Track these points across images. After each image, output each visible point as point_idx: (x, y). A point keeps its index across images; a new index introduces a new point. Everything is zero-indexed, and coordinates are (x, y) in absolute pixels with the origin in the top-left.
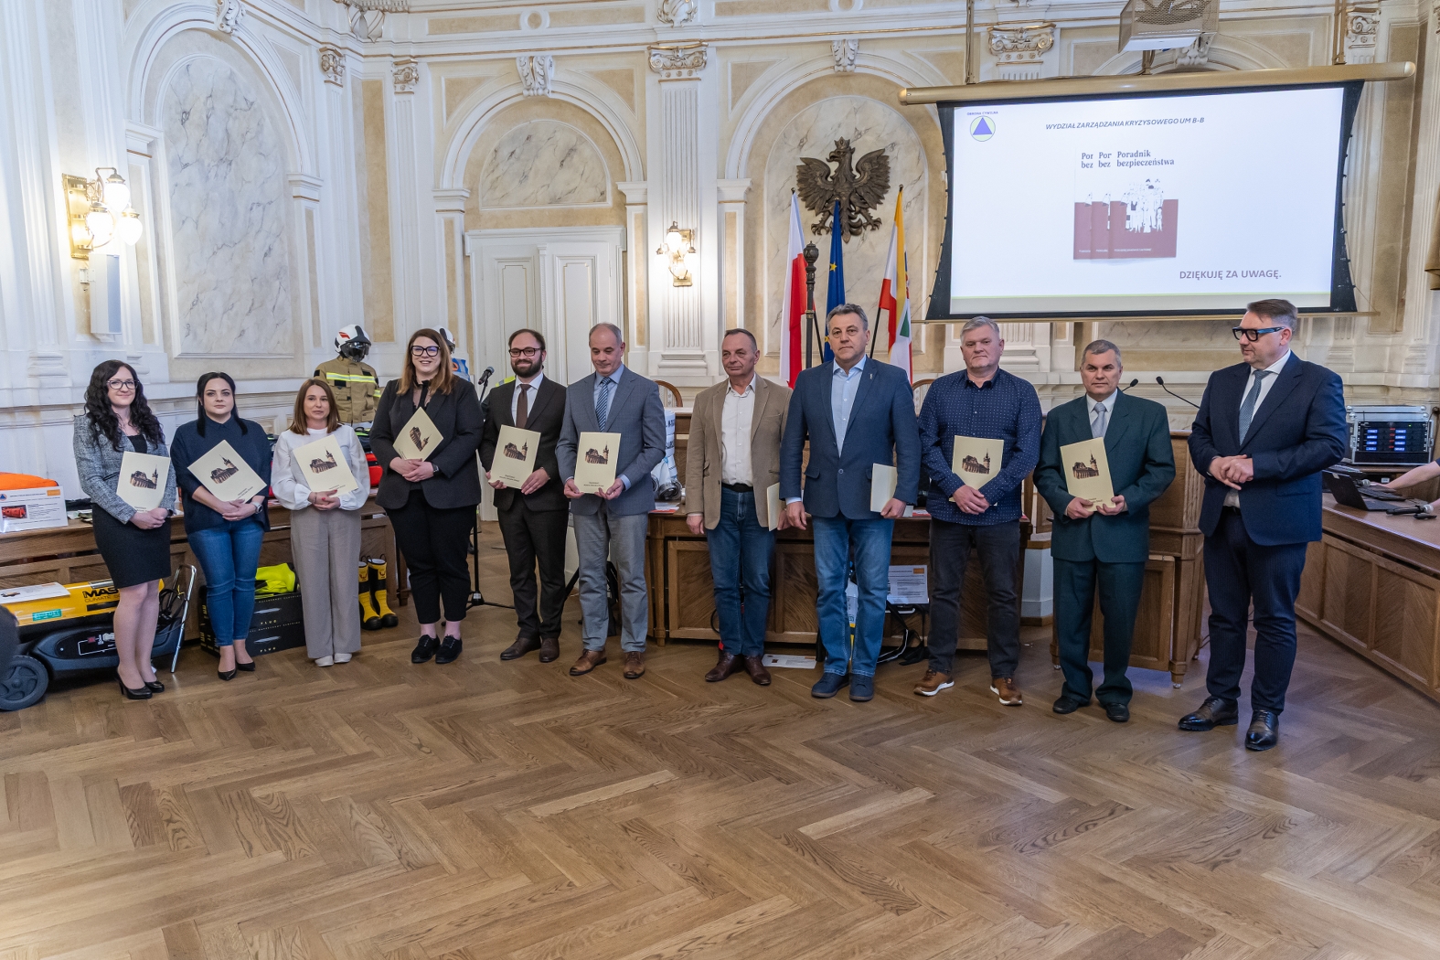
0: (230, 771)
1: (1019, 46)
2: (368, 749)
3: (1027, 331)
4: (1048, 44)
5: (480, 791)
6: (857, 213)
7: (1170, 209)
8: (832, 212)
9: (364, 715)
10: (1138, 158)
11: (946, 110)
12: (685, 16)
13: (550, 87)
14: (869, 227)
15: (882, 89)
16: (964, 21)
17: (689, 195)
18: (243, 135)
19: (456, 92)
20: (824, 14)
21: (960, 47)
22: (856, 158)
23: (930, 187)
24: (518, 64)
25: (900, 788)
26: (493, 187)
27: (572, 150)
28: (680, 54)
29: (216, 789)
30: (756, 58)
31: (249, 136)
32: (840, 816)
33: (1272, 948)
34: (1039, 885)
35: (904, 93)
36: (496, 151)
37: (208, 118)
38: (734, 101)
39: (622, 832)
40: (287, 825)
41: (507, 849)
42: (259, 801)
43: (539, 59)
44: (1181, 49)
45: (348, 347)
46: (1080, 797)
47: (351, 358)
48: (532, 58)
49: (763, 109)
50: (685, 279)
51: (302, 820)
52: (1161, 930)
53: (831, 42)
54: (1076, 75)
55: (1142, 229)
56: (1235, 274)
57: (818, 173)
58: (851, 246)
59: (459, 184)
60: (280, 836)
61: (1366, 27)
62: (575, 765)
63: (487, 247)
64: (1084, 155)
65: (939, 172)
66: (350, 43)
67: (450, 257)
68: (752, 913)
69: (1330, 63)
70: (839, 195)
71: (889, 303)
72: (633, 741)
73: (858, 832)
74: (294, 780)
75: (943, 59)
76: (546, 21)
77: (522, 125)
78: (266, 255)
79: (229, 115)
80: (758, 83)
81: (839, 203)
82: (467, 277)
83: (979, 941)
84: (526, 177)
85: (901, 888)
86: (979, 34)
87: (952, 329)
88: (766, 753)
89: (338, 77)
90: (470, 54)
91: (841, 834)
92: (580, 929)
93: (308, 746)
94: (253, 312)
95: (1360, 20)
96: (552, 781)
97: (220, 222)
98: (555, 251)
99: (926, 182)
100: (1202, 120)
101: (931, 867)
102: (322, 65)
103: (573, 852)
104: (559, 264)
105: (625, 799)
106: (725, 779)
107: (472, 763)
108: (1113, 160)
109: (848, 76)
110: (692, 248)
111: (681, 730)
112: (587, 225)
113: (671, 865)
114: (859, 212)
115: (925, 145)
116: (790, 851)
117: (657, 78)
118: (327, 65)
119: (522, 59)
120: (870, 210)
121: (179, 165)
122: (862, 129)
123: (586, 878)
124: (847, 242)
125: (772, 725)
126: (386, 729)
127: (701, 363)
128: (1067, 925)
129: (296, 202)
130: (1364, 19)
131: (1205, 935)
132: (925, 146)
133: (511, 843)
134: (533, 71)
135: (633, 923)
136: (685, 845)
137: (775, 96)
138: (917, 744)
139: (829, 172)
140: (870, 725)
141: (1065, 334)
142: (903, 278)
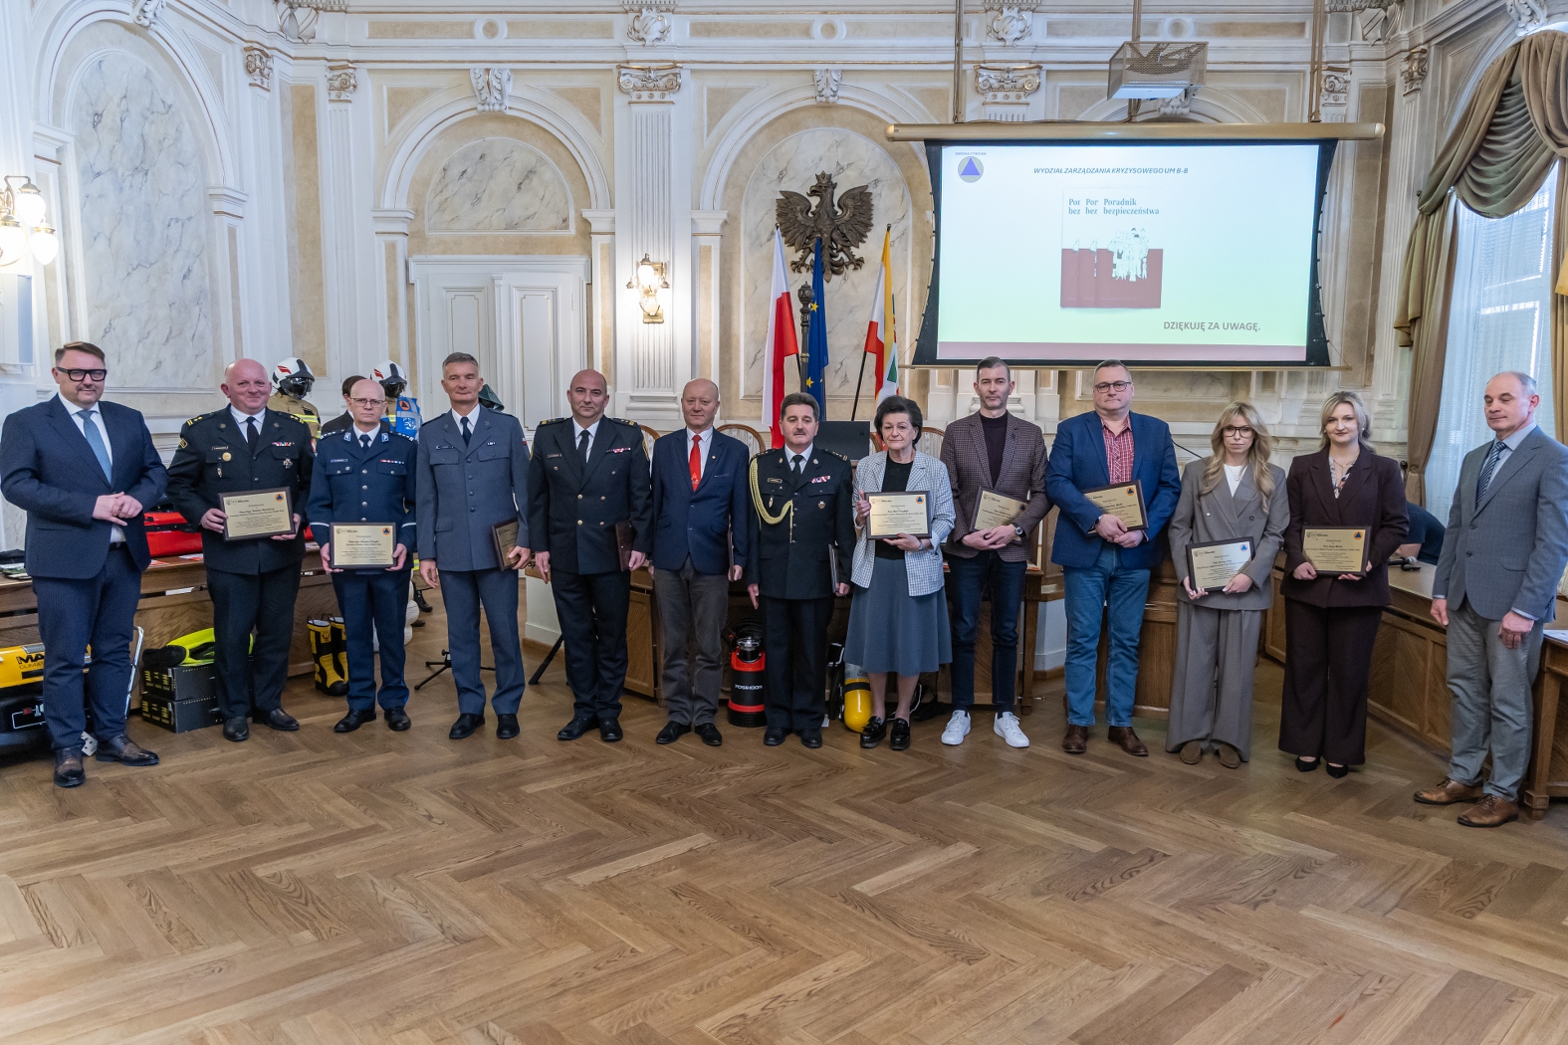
0: (223, 850)
1: (1006, 86)
2: (372, 822)
4: (1035, 86)
5: (511, 861)
6: (838, 251)
7: (1155, 258)
8: (813, 249)
9: (355, 786)
10: (1122, 206)
11: (933, 148)
12: (658, 35)
13: (507, 103)
14: (852, 267)
15: (866, 122)
16: (952, 57)
17: (661, 226)
18: (160, 142)
19: (400, 103)
20: (806, 42)
21: (947, 84)
22: (838, 194)
23: (914, 226)
24: (472, 75)
25: (944, 844)
26: (442, 207)
27: (531, 172)
28: (652, 75)
29: (213, 869)
30: (733, 83)
31: (166, 143)
32: (890, 872)
33: (1321, 977)
34: (1098, 930)
35: (891, 129)
36: (444, 170)
37: (122, 121)
38: (711, 127)
39: (674, 897)
40: (306, 904)
41: (556, 919)
42: (266, 880)
43: (496, 72)
44: (1164, 99)
45: (288, 382)
46: (1118, 846)
47: (292, 395)
48: (488, 70)
49: (741, 137)
50: (656, 315)
51: (323, 899)
52: (1219, 967)
53: (813, 71)
54: (1061, 119)
55: (1128, 277)
56: (1217, 326)
57: (798, 208)
58: (833, 285)
59: (403, 204)
60: (303, 916)
61: (1338, 86)
62: (605, 831)
63: (434, 275)
64: (1071, 201)
65: (924, 212)
66: (279, 43)
67: (392, 284)
68: (827, 969)
69: (1306, 120)
70: (820, 231)
71: (875, 346)
72: (659, 805)
73: (911, 888)
74: (299, 857)
75: (930, 96)
76: (504, 30)
77: (473, 143)
78: (185, 277)
79: (146, 118)
80: (735, 110)
81: (820, 240)
82: (411, 307)
83: (1051, 985)
84: (478, 199)
85: (967, 939)
86: (965, 71)
87: (935, 373)
88: (800, 813)
89: (265, 80)
90: (417, 62)
91: (896, 889)
92: (656, 994)
93: (303, 821)
94: (171, 341)
95: (1332, 79)
96: (584, 849)
97: (135, 239)
98: (512, 281)
99: (910, 221)
100: (1186, 171)
101: (990, 918)
102: (247, 66)
103: (627, 919)
104: (516, 295)
105: (668, 864)
106: (765, 841)
107: (492, 833)
108: (1100, 206)
109: (829, 107)
110: (665, 283)
111: (706, 792)
112: (548, 253)
113: (732, 926)
114: (842, 250)
115: (909, 182)
116: (849, 908)
117: (627, 99)
118: (253, 66)
119: (477, 71)
120: (853, 249)
121: (91, 174)
122: (844, 163)
123: (648, 945)
124: (828, 282)
125: (801, 785)
126: (386, 801)
128: (1132, 966)
129: (218, 219)
130: (1336, 78)
131: (1260, 970)
132: (909, 184)
133: (559, 913)
134: (488, 84)
135: (709, 985)
136: (742, 907)
137: (754, 125)
138: (950, 800)
139: (810, 208)
140: (899, 782)
141: (1049, 382)
142: (890, 322)
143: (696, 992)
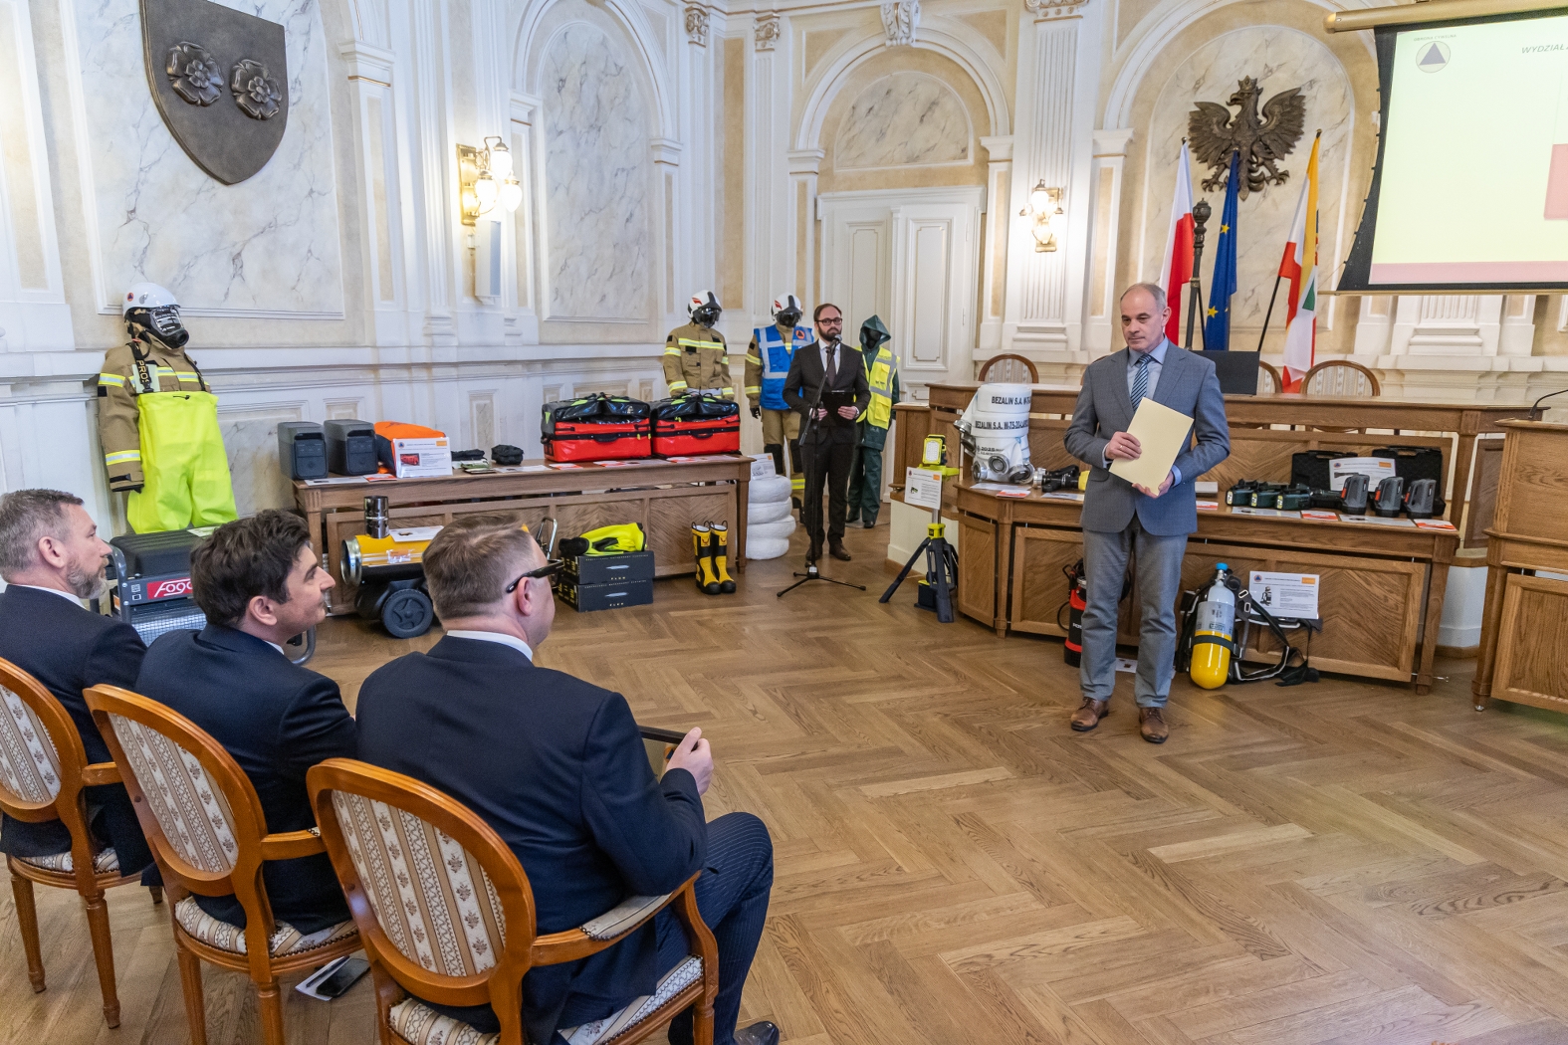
2: (705, 709)
3: (1470, 305)
6: (1259, 165)
8: (1229, 164)
11: (1386, 36)
13: (914, 36)
14: (1274, 181)
15: (1306, 15)
17: (1060, 149)
18: (612, 101)
19: (817, 45)
22: (1263, 100)
23: (1356, 131)
24: (882, 12)
25: (1271, 821)
26: (849, 146)
27: (933, 103)
31: (617, 101)
32: (1197, 842)
35: (1332, 18)
36: (854, 108)
37: (581, 84)
38: (1120, 39)
39: (954, 825)
41: (836, 825)
43: (905, 6)
45: (700, 312)
47: (703, 323)
48: (897, 4)
50: (1049, 243)
57: (1215, 120)
58: (1249, 205)
59: (815, 145)
62: (907, 750)
63: (839, 212)
65: (1369, 113)
67: (802, 221)
68: (1094, 929)
70: (1238, 144)
71: (1291, 270)
72: (968, 732)
73: (1219, 862)
77: (881, 79)
78: (627, 221)
79: (600, 81)
80: (1150, 17)
81: (1238, 154)
82: (817, 243)
84: (883, 134)
85: (1267, 930)
87: (1368, 300)
88: (1114, 763)
89: (702, 37)
90: (833, 5)
91: (1196, 861)
92: (908, 915)
93: (651, 700)
94: (614, 277)
96: (883, 764)
97: (588, 188)
98: (909, 214)
99: (1351, 125)
101: (1304, 912)
102: (687, 25)
103: (903, 837)
104: (912, 228)
105: (958, 792)
106: (1067, 785)
107: (804, 734)
109: (1261, 2)
110: (1060, 209)
111: (1019, 727)
112: (945, 185)
113: (1005, 865)
114: (1263, 164)
115: (1353, 81)
116: (1138, 870)
117: (1033, 17)
118: (692, 25)
119: (887, 7)
120: (1277, 162)
121: (555, 132)
122: (1273, 65)
123: (916, 866)
124: (1244, 200)
125: (1122, 734)
126: (723, 692)
127: (1061, 337)
129: (657, 167)
132: (1354, 83)
133: (841, 819)
134: (897, 18)
135: (964, 918)
136: (1022, 847)
137: (1169, 31)
138: (1294, 776)
139: (1229, 118)
140: (1237, 748)
141: (1522, 309)
142: (1311, 241)
143: (948, 922)
